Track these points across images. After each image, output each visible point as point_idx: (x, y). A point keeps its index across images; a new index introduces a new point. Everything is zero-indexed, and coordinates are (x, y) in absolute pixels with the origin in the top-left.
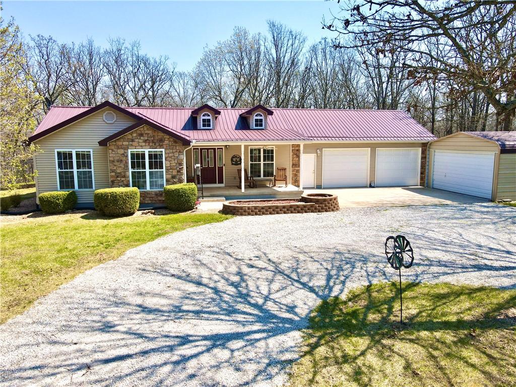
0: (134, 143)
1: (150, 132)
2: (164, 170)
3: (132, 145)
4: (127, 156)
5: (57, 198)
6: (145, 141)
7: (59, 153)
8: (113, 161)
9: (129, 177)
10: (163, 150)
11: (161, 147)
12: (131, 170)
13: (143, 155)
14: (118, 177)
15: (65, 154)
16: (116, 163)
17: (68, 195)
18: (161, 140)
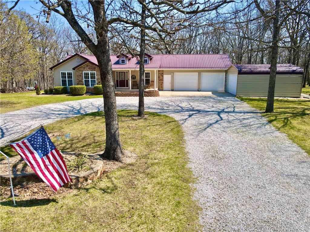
0: (85, 69)
1: (90, 65)
2: (96, 79)
3: (84, 70)
4: (83, 74)
5: (59, 88)
6: (89, 68)
7: (62, 73)
8: (78, 76)
9: (83, 82)
10: (95, 72)
11: (95, 70)
12: (84, 79)
13: (88, 74)
14: (80, 82)
15: (63, 73)
16: (79, 77)
17: (63, 88)
18: (95, 68)
